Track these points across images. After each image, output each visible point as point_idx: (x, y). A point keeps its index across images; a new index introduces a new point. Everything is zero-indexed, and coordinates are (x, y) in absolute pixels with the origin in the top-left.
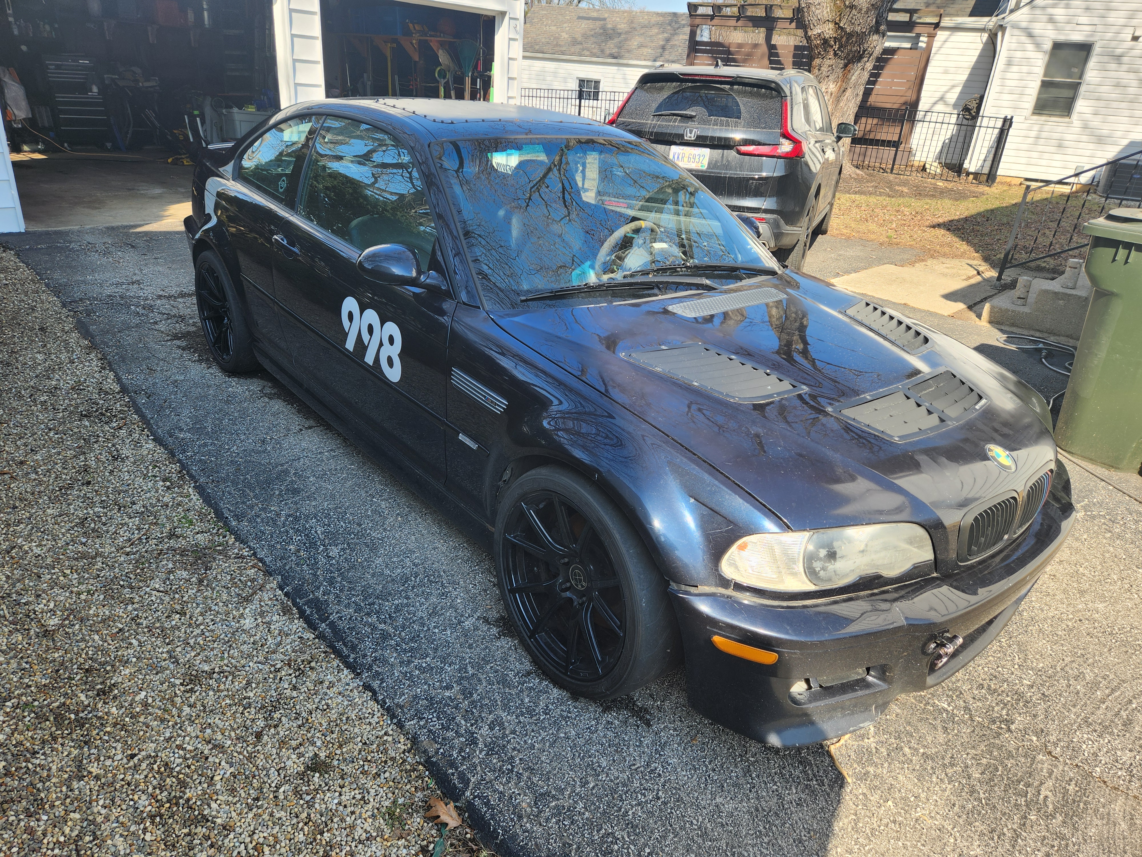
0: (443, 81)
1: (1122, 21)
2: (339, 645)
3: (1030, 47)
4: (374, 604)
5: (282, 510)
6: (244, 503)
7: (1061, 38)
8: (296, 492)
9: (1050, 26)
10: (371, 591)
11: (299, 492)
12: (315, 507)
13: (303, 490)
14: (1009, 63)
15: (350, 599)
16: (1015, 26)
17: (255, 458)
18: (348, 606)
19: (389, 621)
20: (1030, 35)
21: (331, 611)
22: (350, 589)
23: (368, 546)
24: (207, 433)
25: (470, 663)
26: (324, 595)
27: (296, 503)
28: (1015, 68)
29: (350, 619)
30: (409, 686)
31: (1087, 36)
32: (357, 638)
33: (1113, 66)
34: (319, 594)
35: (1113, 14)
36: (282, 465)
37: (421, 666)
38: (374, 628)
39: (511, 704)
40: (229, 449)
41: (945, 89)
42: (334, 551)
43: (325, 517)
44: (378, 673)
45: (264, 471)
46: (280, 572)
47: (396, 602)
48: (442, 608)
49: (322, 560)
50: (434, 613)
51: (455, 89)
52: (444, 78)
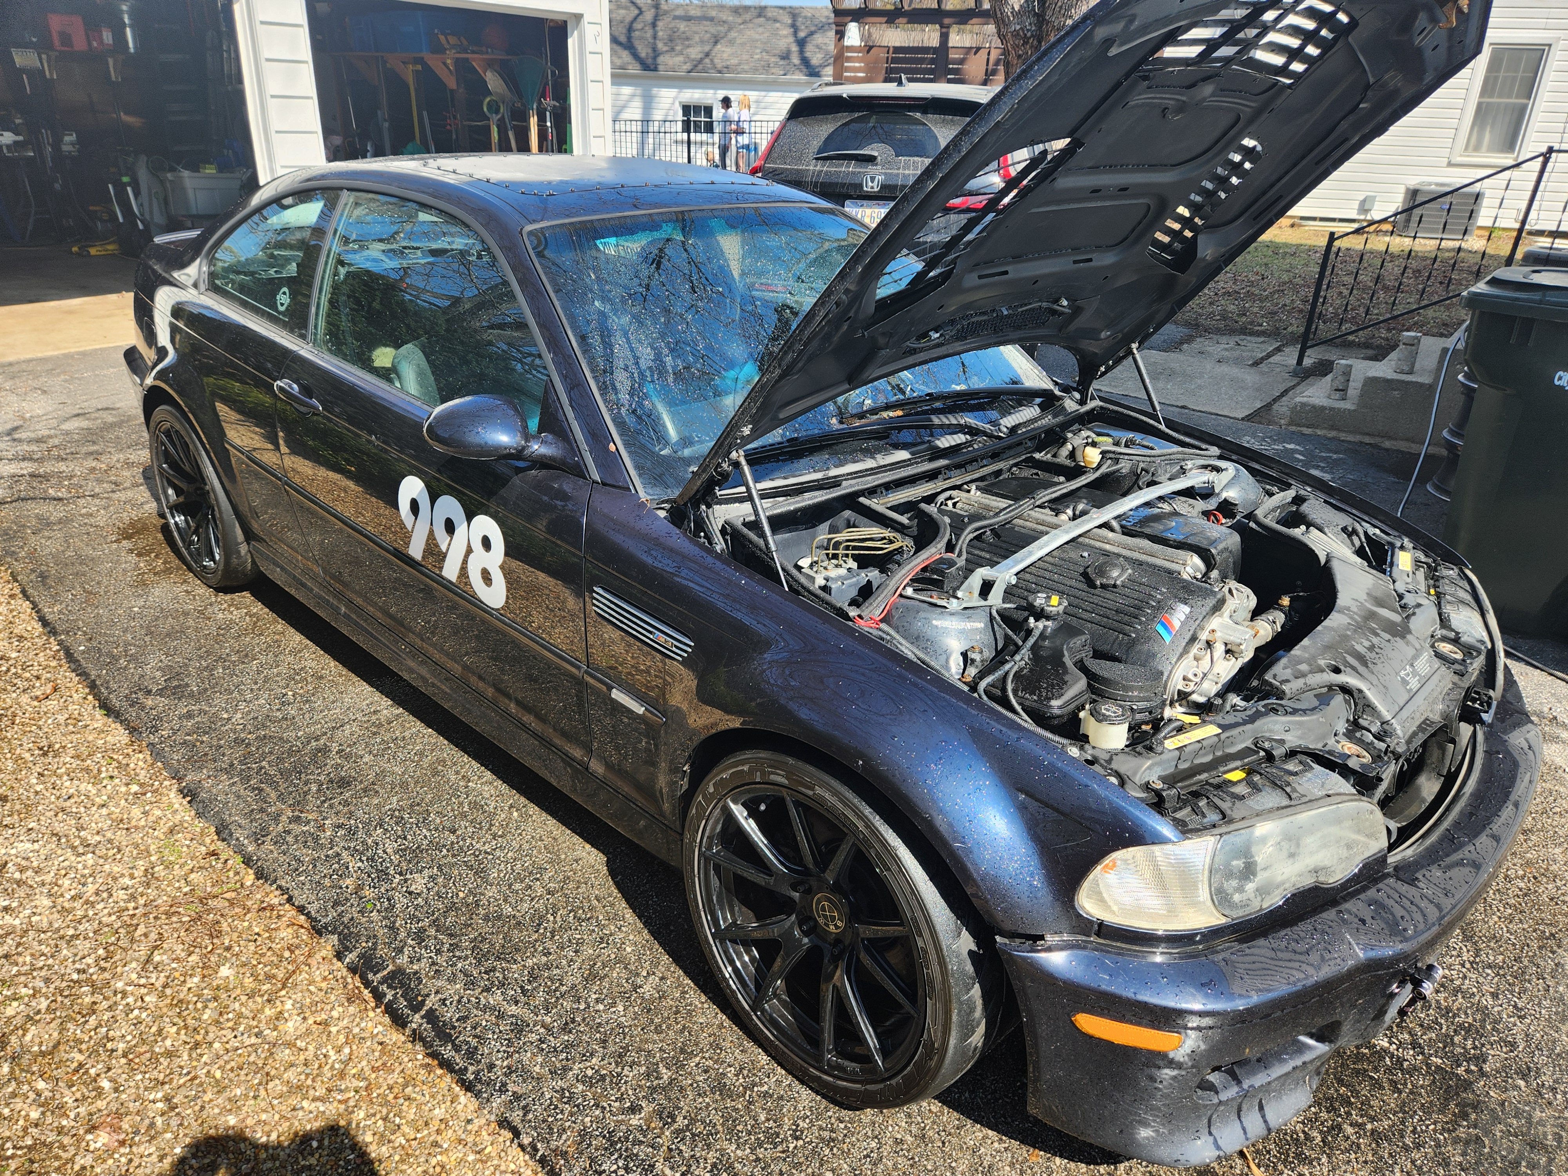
0: (495, 118)
2: (447, 1052)
4: (494, 969)
5: (325, 818)
6: (262, 810)
8: (344, 783)
10: (485, 947)
11: (349, 784)
12: (378, 806)
13: (355, 780)
15: (454, 965)
17: (273, 729)
18: (452, 980)
19: (523, 999)
21: (426, 991)
22: (453, 947)
23: (471, 868)
24: (192, 695)
25: (662, 1060)
26: (412, 962)
27: (346, 803)
29: (459, 1001)
30: (572, 1114)
32: (475, 1036)
34: (403, 960)
36: (317, 739)
37: (585, 1076)
38: (501, 1016)
39: (740, 1128)
40: (229, 719)
42: (419, 883)
43: (397, 823)
44: (517, 1097)
45: (290, 752)
46: (335, 928)
47: (529, 963)
48: (604, 966)
49: (400, 902)
50: (591, 977)
51: (515, 128)
52: (497, 112)
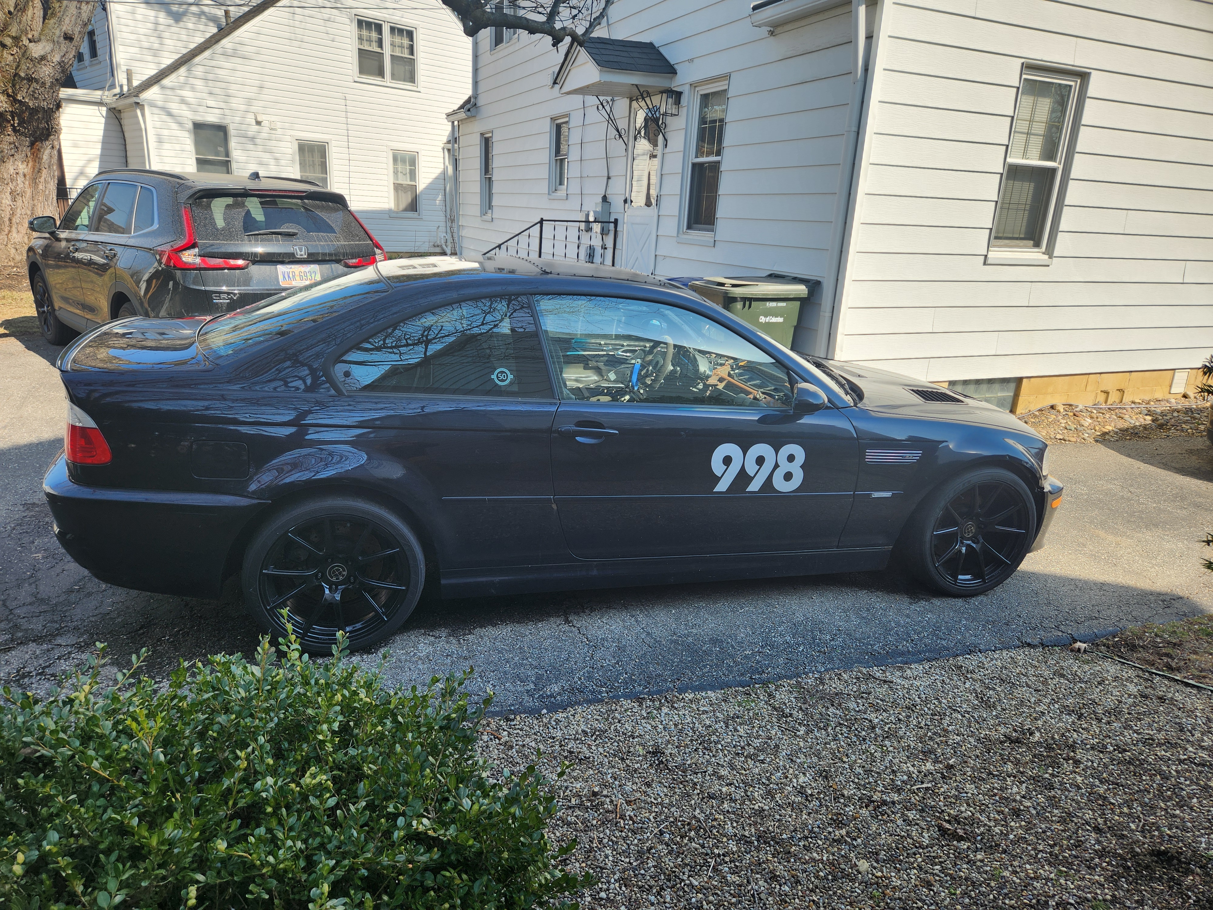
1: (243, 107)
3: (174, 126)
5: (753, 650)
6: (730, 667)
7: (199, 118)
9: (184, 107)
14: (160, 141)
16: (152, 105)
20: (170, 114)
28: (166, 146)
31: (220, 119)
33: (251, 147)
35: (233, 100)
41: (81, 163)
